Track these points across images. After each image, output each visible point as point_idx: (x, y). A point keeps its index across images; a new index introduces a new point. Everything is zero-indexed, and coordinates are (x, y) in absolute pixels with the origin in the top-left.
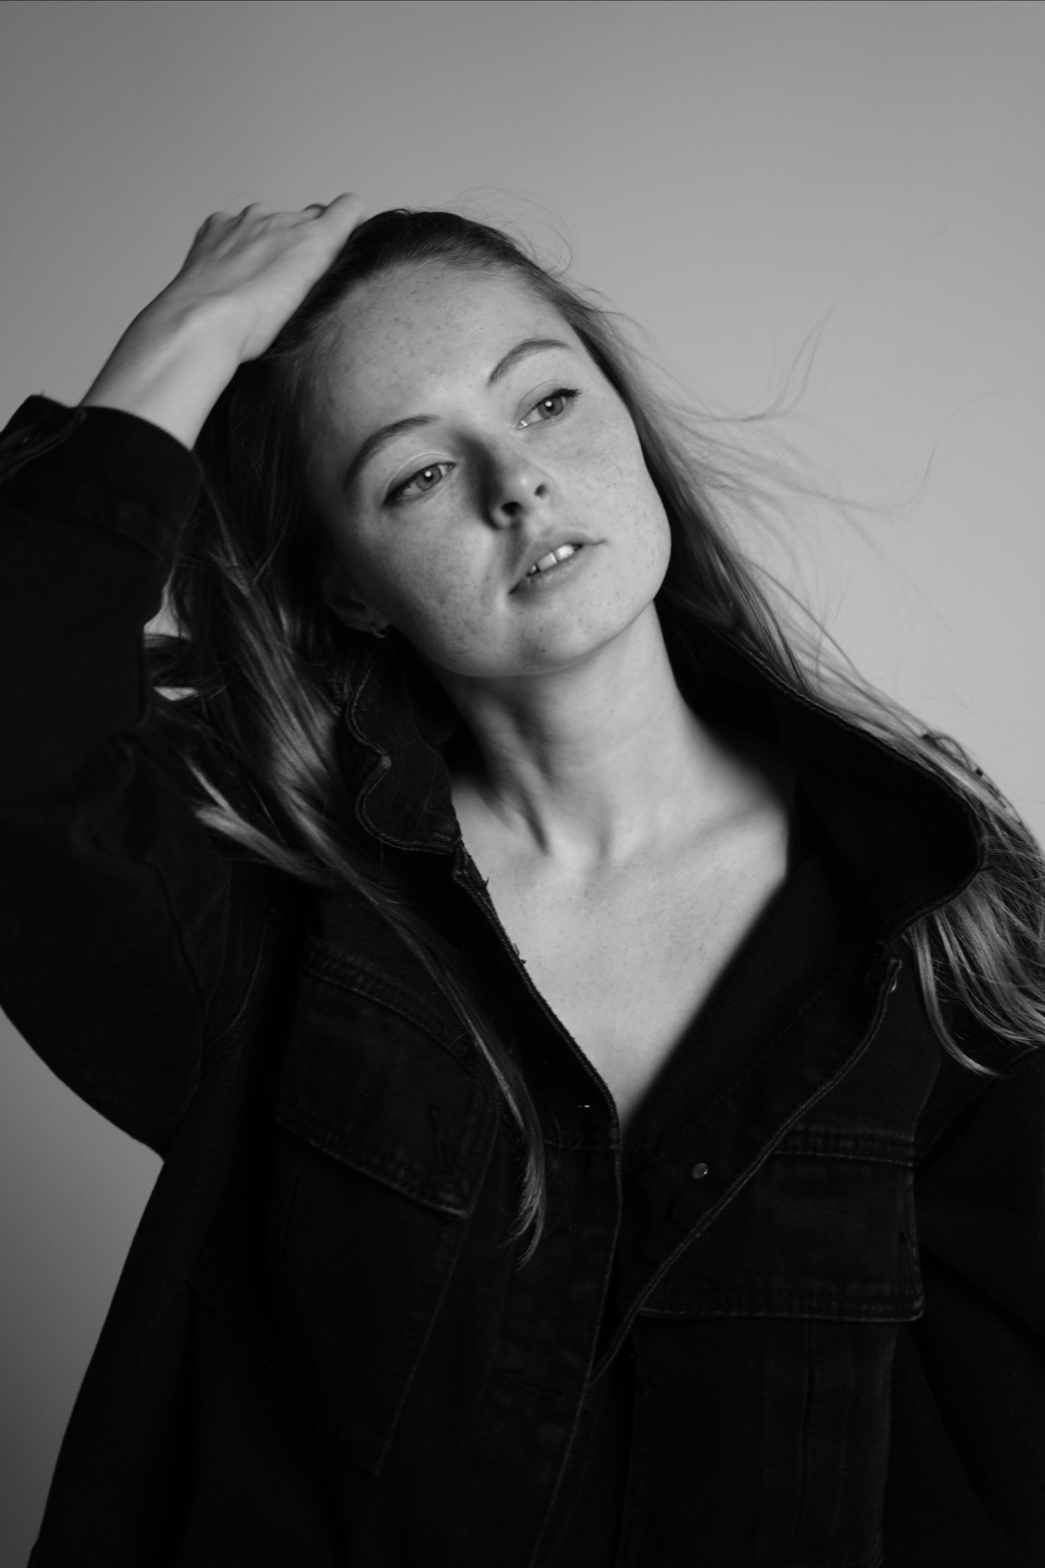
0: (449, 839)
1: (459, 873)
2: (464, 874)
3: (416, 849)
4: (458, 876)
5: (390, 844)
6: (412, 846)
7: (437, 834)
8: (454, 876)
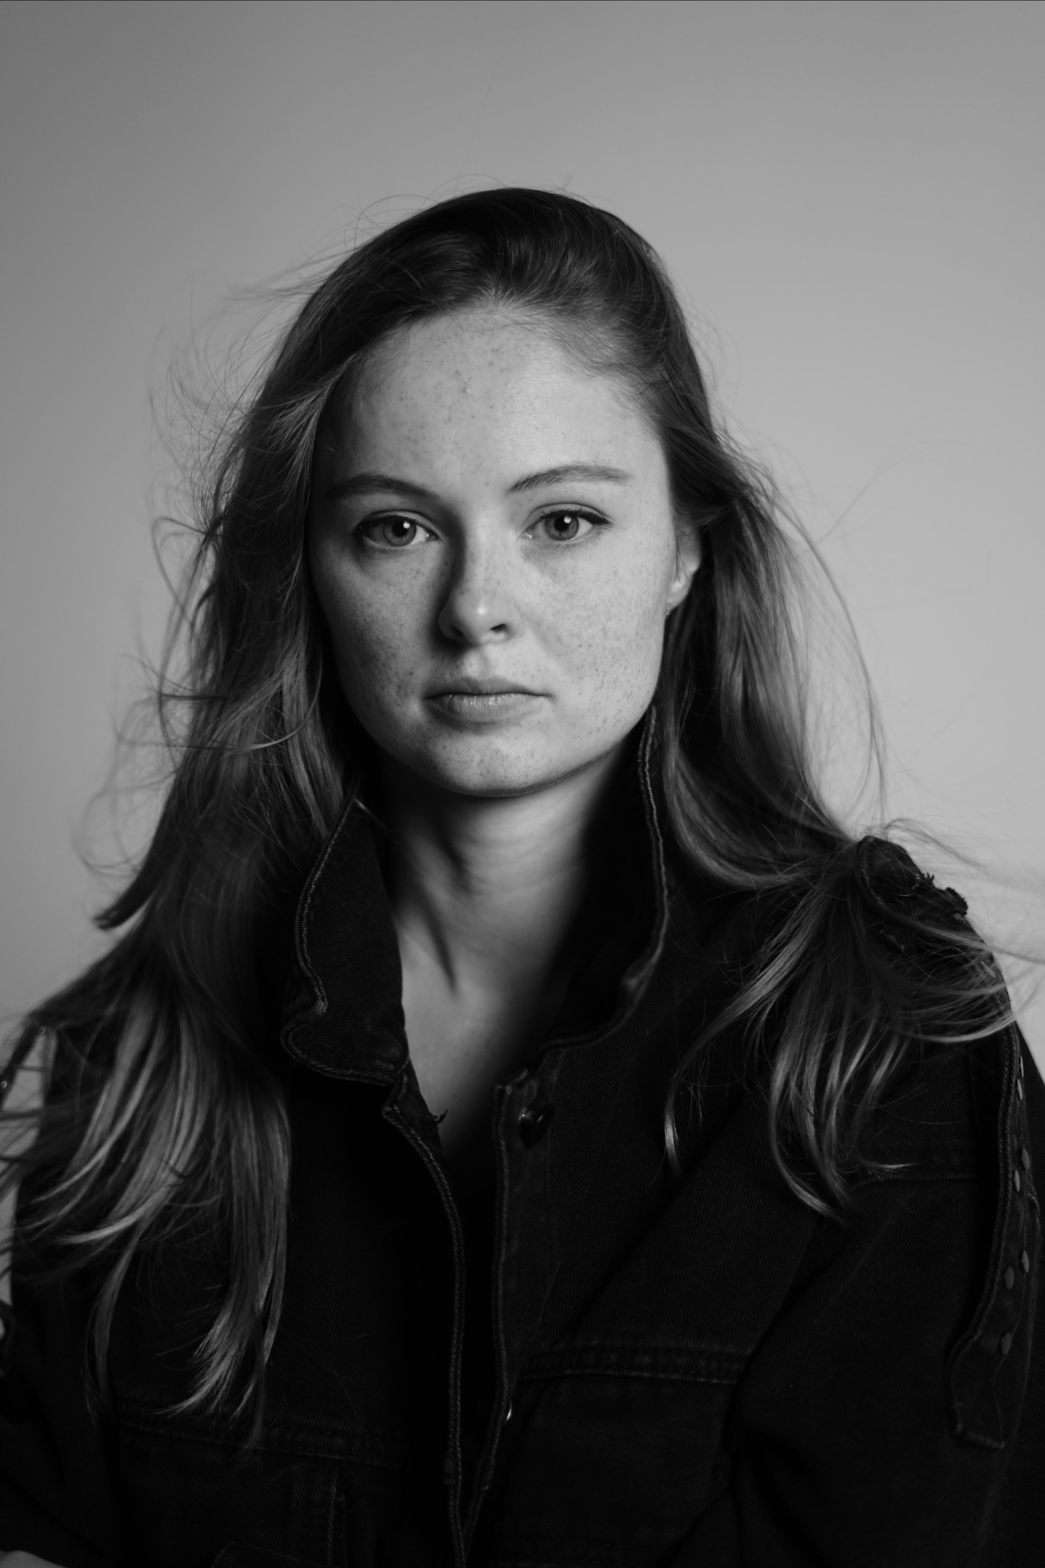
0: (391, 1067)
1: (389, 1109)
2: (395, 1111)
3: (353, 1079)
4: (388, 1113)
5: (322, 1072)
6: (348, 1076)
7: (378, 1062)
8: (383, 1113)
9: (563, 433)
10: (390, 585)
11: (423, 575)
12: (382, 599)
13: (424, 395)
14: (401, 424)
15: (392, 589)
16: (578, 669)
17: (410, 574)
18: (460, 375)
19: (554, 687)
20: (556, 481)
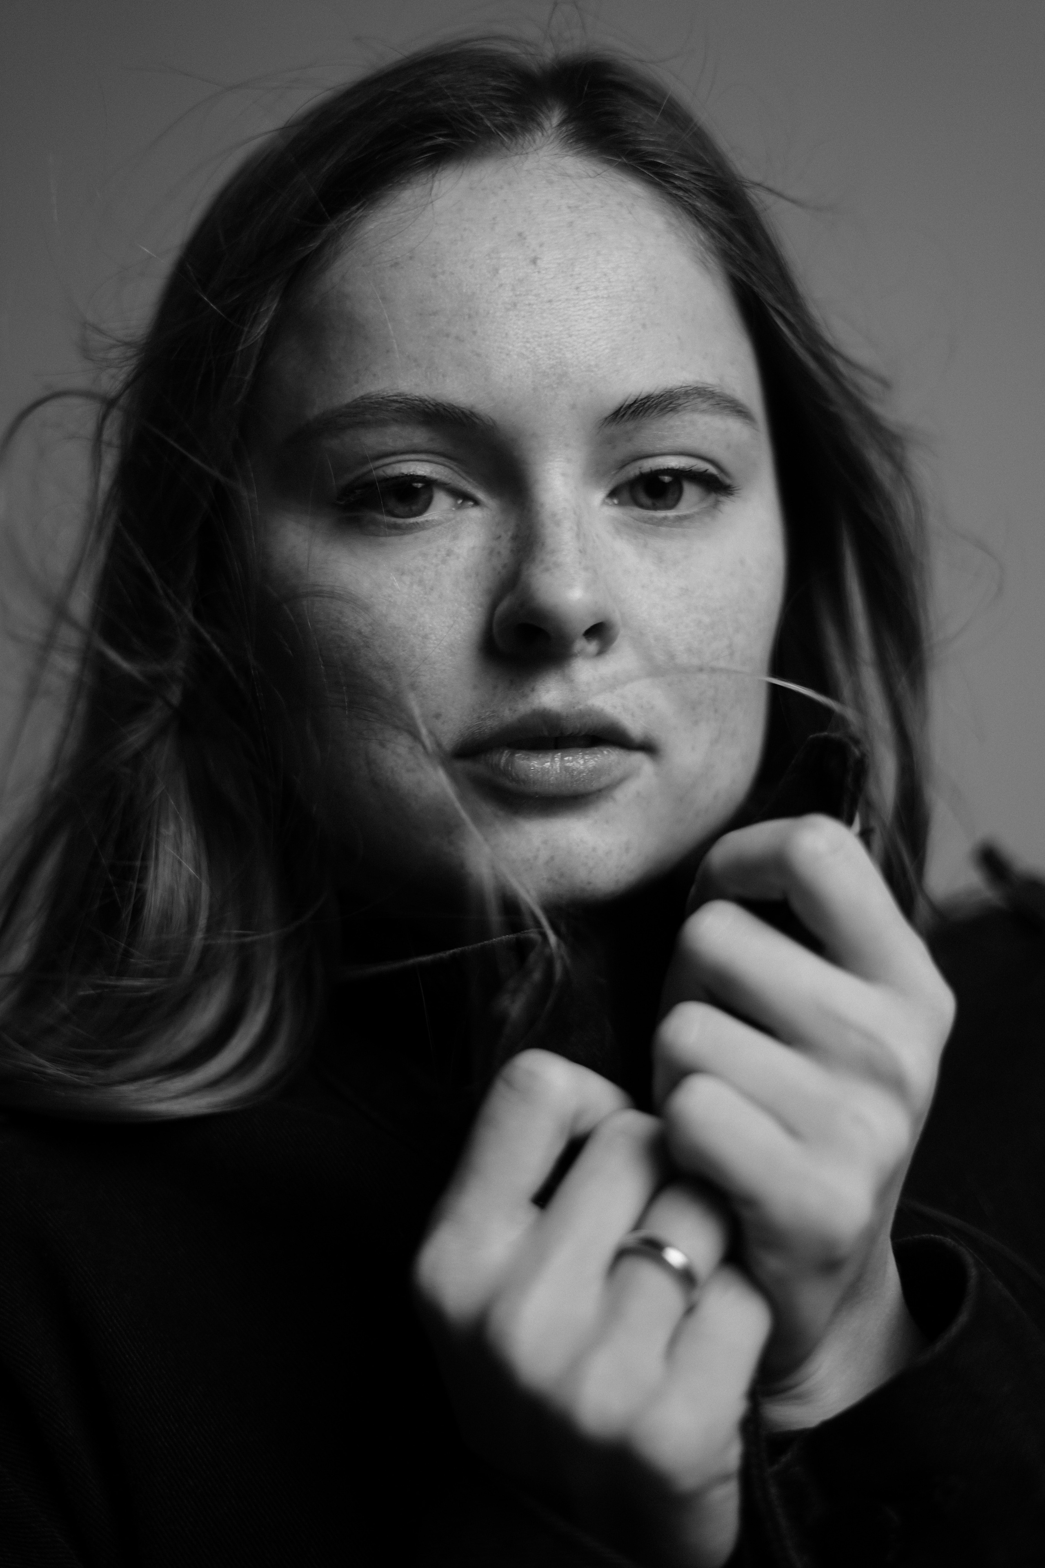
9: (679, 338)
10: (403, 574)
11: (458, 558)
12: (390, 596)
13: (471, 267)
14: (435, 313)
15: (407, 579)
16: (693, 709)
17: (436, 555)
18: (525, 239)
19: (659, 735)
20: (672, 410)
